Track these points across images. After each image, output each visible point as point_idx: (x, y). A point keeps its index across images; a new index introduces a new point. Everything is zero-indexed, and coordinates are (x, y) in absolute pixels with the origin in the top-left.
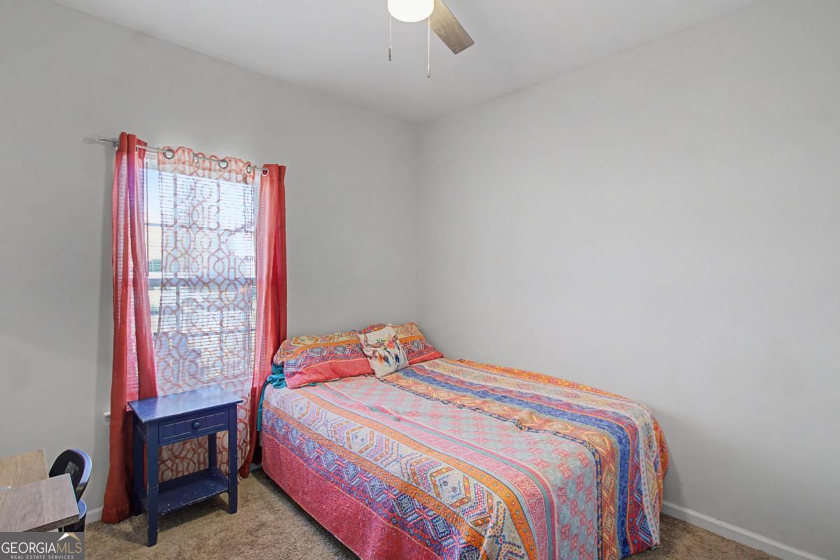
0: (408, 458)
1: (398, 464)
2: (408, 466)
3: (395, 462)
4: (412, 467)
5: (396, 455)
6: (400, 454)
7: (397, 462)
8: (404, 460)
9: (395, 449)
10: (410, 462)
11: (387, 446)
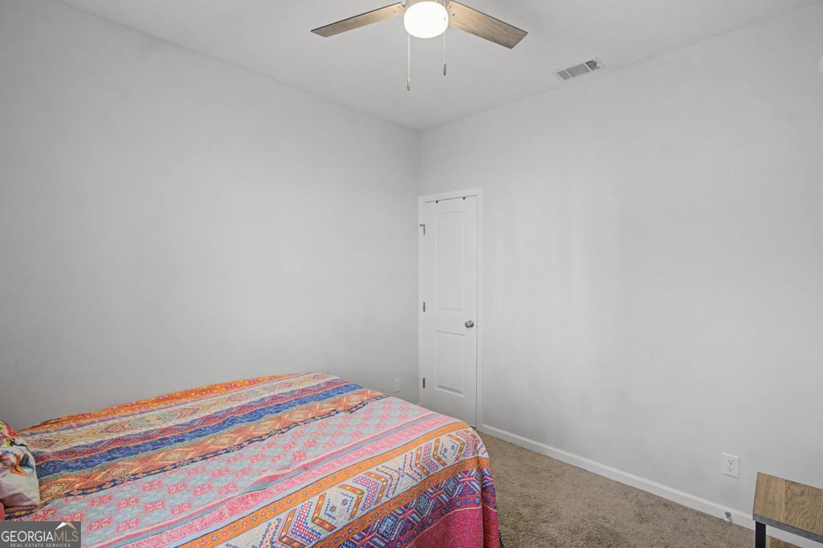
0: (408, 463)
1: (406, 476)
2: (414, 469)
3: (401, 478)
4: (419, 466)
5: (395, 474)
6: (397, 469)
7: (403, 476)
8: (406, 468)
9: (387, 470)
10: (413, 464)
11: (378, 477)
